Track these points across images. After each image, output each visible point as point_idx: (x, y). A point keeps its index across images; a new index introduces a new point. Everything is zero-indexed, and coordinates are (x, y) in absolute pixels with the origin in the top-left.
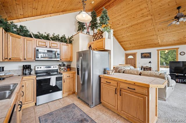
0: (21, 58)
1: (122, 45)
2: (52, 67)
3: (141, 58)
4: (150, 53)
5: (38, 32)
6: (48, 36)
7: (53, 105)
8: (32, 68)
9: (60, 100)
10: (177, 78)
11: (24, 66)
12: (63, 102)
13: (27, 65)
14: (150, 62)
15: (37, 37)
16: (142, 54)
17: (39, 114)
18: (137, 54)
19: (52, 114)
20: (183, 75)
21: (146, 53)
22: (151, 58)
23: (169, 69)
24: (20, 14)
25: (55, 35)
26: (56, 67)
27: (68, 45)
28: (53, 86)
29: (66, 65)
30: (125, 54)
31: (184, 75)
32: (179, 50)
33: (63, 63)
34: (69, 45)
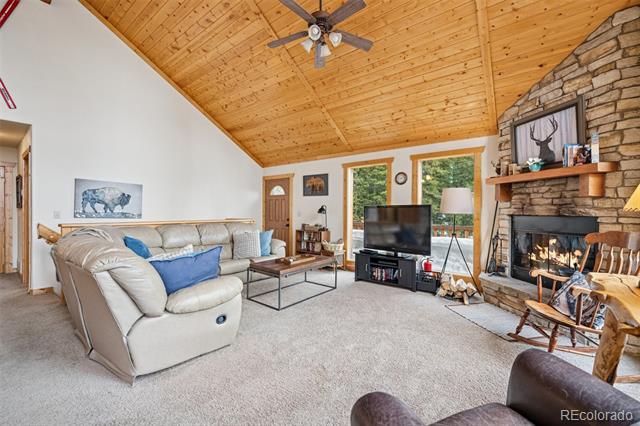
1: (241, 143)
3: (304, 195)
4: (325, 177)
10: (377, 267)
14: (322, 210)
16: (306, 178)
18: (294, 179)
20: (393, 253)
21: (315, 176)
22: (327, 194)
23: (363, 231)
30: (264, 178)
31: (396, 255)
32: (393, 164)
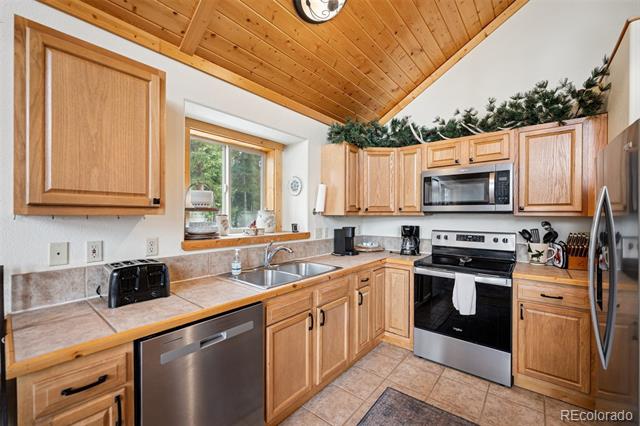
0: (392, 208)
2: (489, 238)
5: (438, 120)
6: (468, 119)
7: (454, 386)
8: (423, 235)
9: (493, 386)
11: (404, 227)
12: (497, 406)
13: (406, 227)
15: (432, 136)
17: (397, 380)
19: (419, 409)
24: (393, 91)
25: (498, 105)
26: (505, 241)
27: (572, 131)
28: (462, 313)
29: (563, 237)
33: (547, 223)
34: (578, 128)
